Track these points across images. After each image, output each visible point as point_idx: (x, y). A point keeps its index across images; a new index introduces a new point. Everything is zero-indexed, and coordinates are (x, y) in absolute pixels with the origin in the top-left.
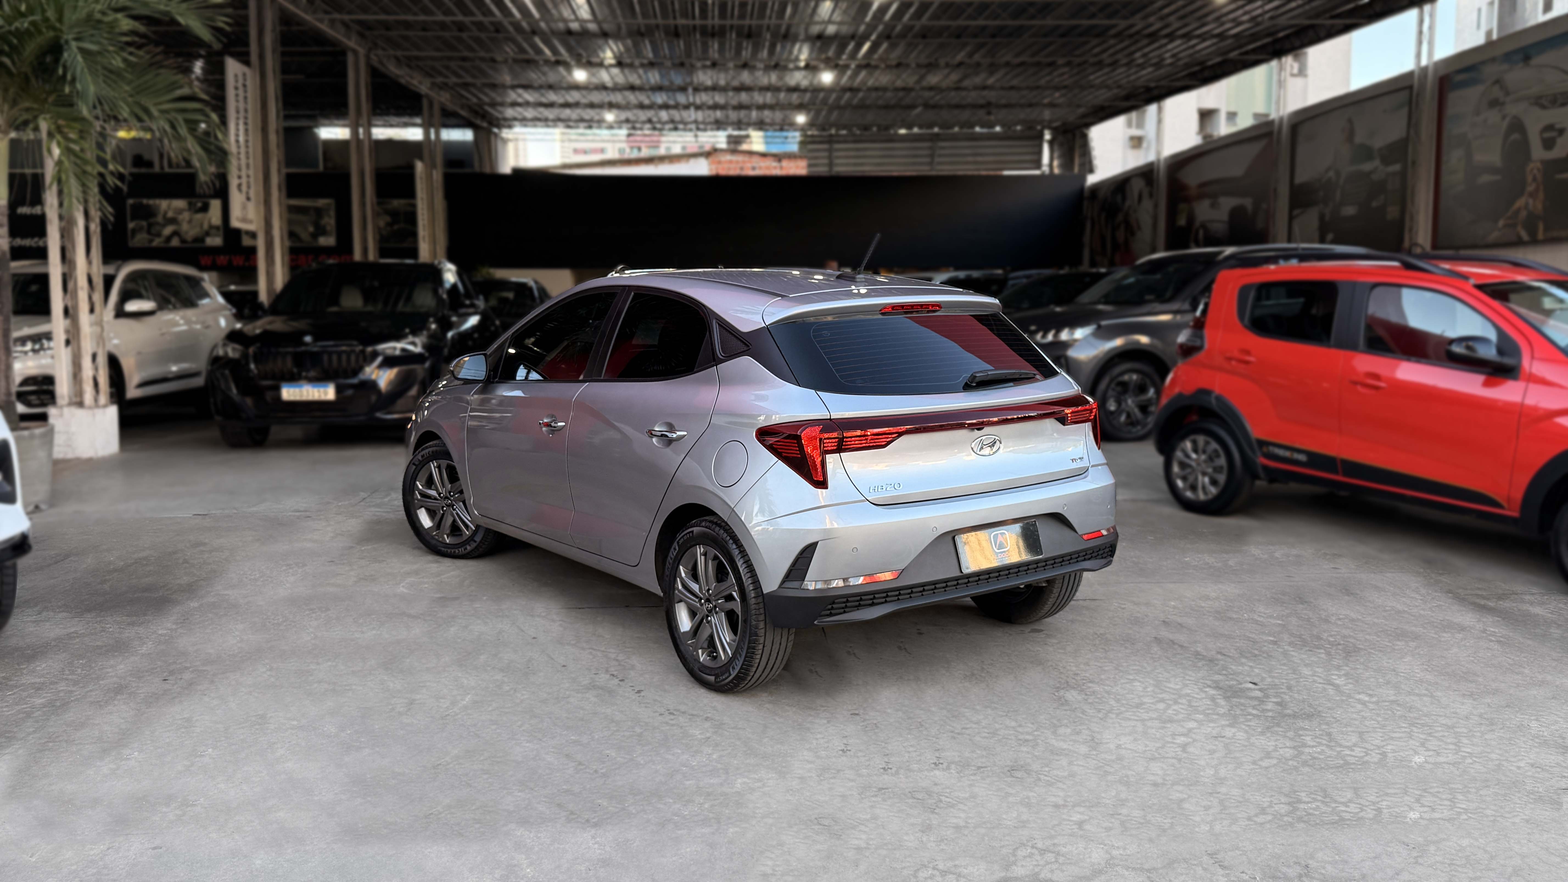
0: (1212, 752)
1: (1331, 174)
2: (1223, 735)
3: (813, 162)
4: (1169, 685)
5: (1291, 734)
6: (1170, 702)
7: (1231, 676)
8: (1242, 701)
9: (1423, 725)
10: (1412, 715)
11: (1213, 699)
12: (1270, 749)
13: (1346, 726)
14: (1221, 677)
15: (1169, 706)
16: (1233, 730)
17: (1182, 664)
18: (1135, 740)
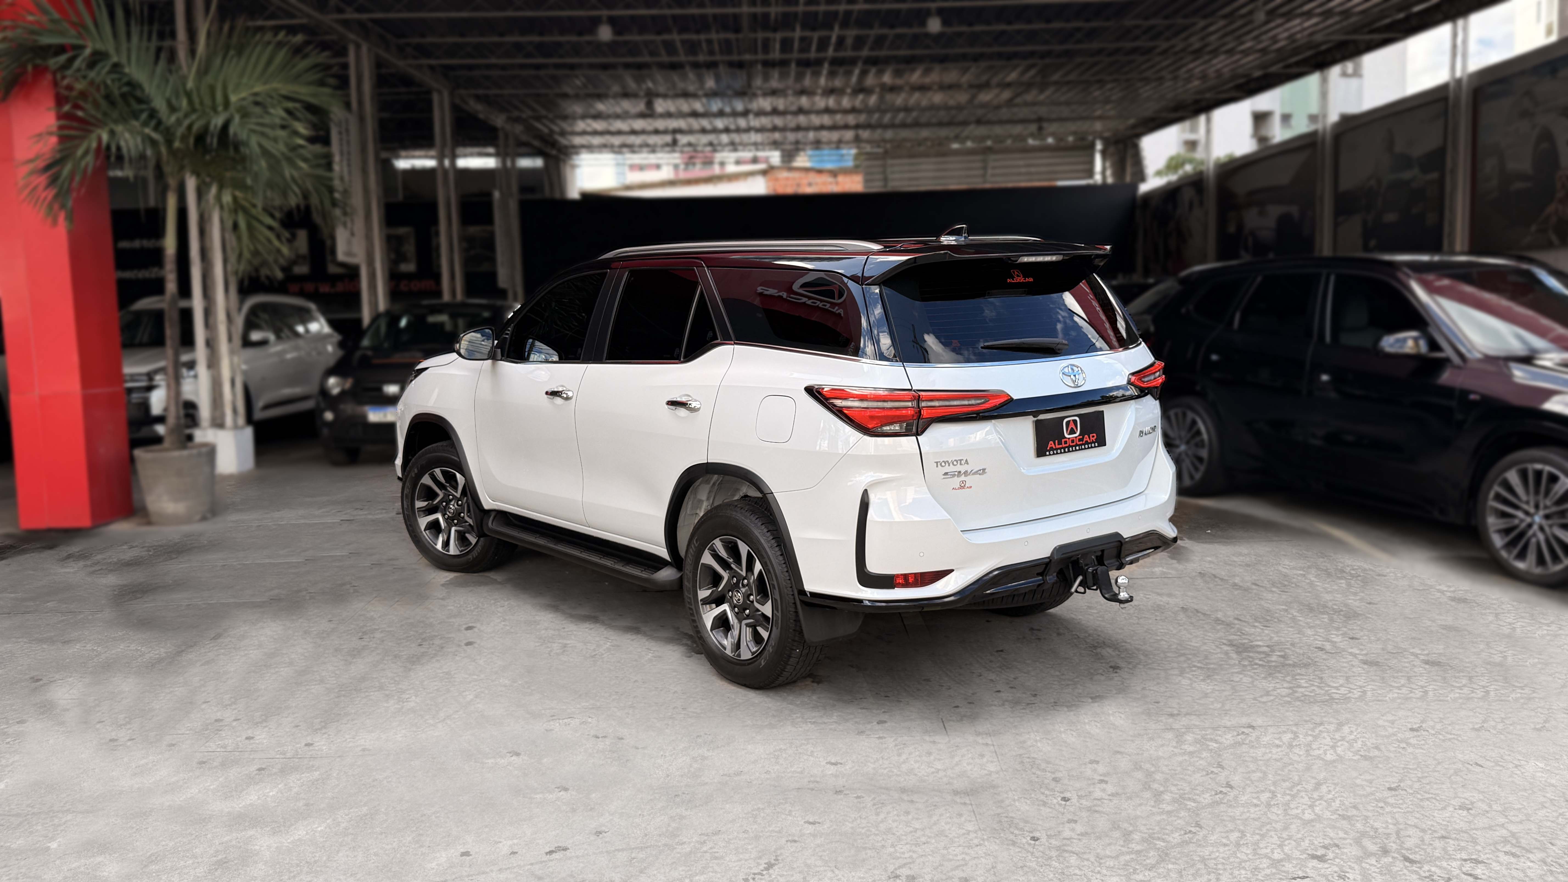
2: (1232, 679)
3: (869, 177)
7: (1244, 636)
11: (1226, 653)
12: (1270, 689)
13: (1336, 672)
14: (1235, 637)
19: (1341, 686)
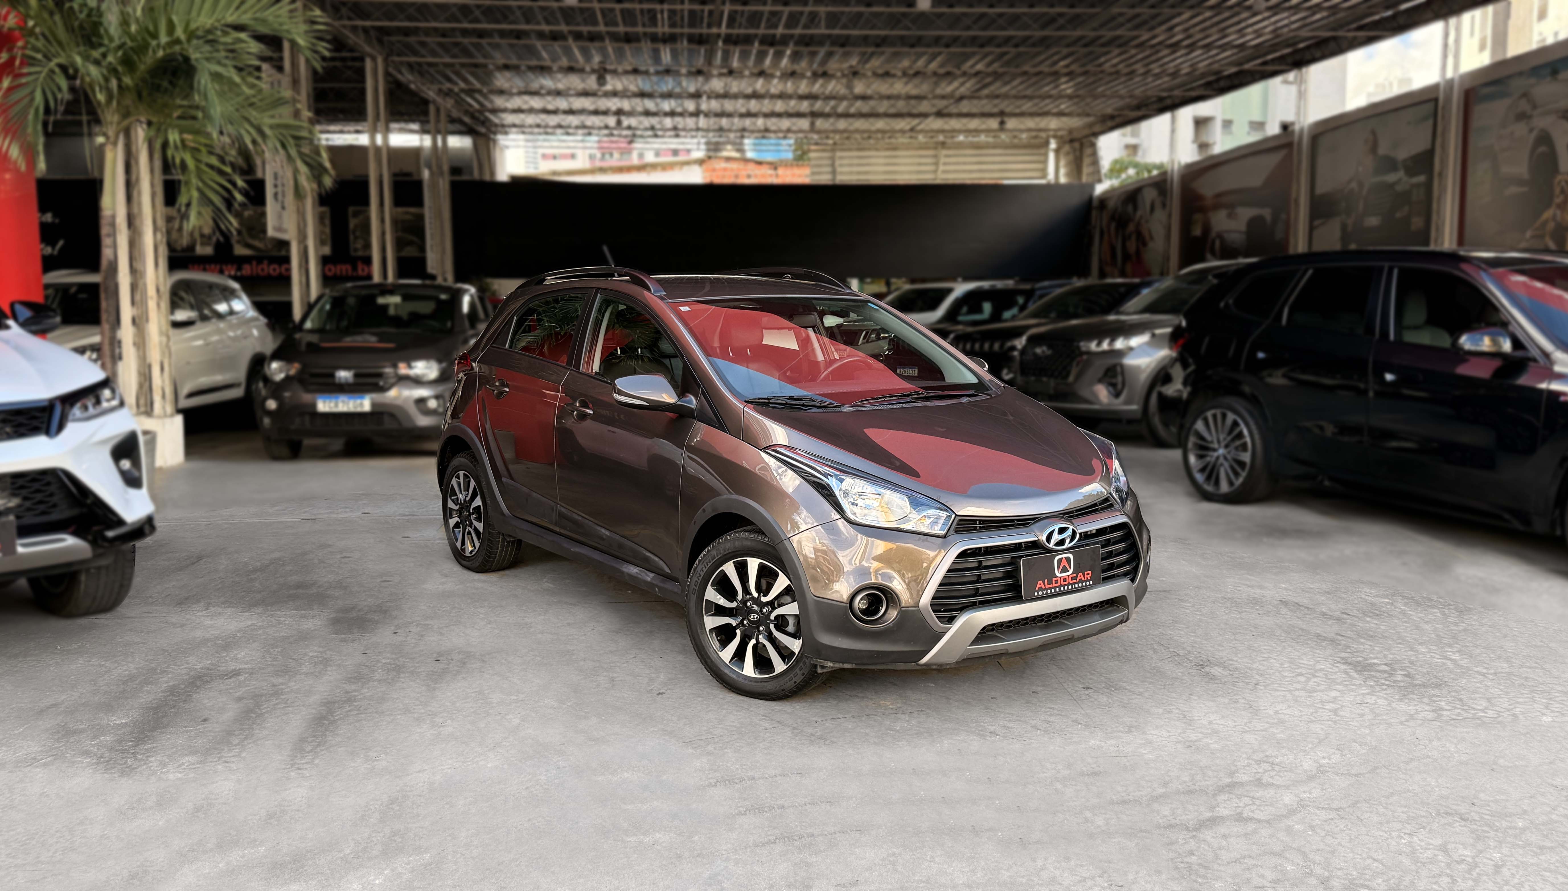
0: (1362, 715)
1: (1354, 185)
2: (1366, 701)
3: (816, 170)
4: (1302, 662)
5: (1425, 700)
6: (1310, 676)
7: (1356, 654)
8: (1373, 673)
9: (1543, 692)
10: (1529, 684)
11: (1347, 673)
12: (1412, 712)
13: (1474, 692)
14: (1347, 655)
15: (1308, 679)
16: (1374, 698)
17: (1307, 644)
18: (1289, 707)
19: (1486, 708)
